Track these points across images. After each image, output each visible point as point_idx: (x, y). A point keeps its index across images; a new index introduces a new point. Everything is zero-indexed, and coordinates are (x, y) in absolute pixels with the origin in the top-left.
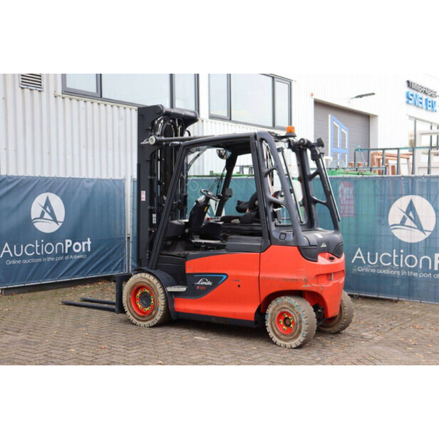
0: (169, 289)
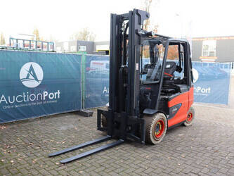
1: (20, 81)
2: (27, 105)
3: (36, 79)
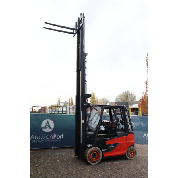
0: (103, 150)
1: (41, 129)
2: (44, 141)
3: (50, 128)
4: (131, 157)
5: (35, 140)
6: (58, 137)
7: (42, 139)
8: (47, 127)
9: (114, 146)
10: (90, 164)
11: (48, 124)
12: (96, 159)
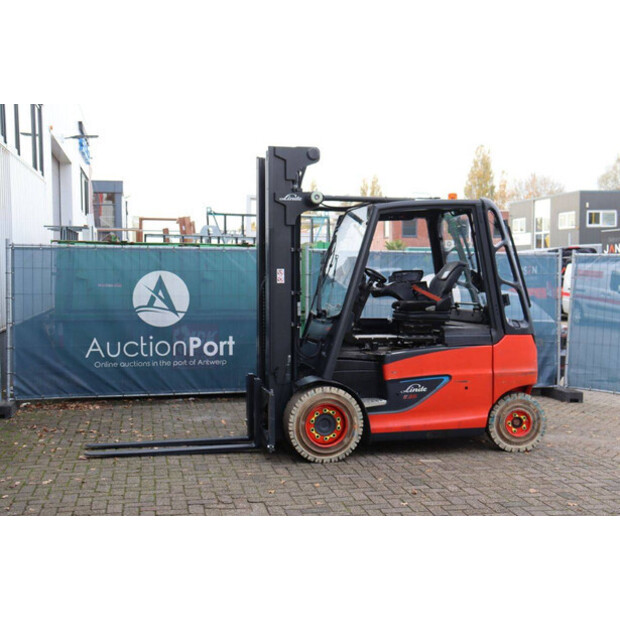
0: (368, 403)
2: (148, 364)
3: (172, 309)
4: (513, 440)
5: (108, 358)
6: (211, 348)
7: (140, 358)
8: (158, 303)
9: (424, 389)
10: (306, 461)
11: (160, 293)
12: (332, 441)
